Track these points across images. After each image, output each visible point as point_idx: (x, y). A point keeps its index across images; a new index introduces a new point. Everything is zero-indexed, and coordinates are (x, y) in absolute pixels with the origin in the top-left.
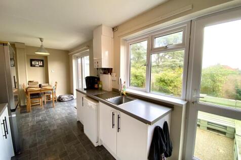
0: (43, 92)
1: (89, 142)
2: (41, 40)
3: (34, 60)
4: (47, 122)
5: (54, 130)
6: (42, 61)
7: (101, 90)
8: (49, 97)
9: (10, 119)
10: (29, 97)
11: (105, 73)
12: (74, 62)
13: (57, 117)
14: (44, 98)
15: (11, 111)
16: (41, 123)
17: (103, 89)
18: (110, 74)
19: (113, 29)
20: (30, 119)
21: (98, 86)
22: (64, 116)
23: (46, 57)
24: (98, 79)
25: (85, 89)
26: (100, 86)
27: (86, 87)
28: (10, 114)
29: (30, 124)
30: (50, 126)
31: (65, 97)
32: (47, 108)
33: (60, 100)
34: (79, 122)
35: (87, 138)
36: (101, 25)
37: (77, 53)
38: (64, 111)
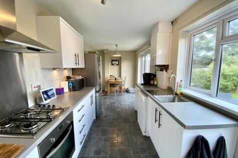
0: (117, 83)
1: (140, 129)
2: (116, 45)
3: (113, 60)
4: (116, 105)
5: (119, 112)
6: (118, 61)
7: (156, 86)
8: (120, 88)
9: (96, 96)
10: (109, 86)
11: (162, 70)
12: (139, 60)
13: (123, 103)
14: (117, 88)
15: (97, 92)
16: (113, 104)
17: (158, 86)
18: (166, 71)
19: (172, 22)
20: (108, 100)
21: (154, 82)
22: (127, 103)
23: (120, 58)
24: (155, 76)
25: (142, 84)
26: (155, 83)
27: (143, 83)
28: (96, 94)
29: (107, 103)
30: (117, 108)
31: (131, 89)
32: (118, 95)
33: (127, 91)
34: (136, 111)
35: (138, 125)
36: (158, 23)
37: (142, 51)
38: (128, 100)
